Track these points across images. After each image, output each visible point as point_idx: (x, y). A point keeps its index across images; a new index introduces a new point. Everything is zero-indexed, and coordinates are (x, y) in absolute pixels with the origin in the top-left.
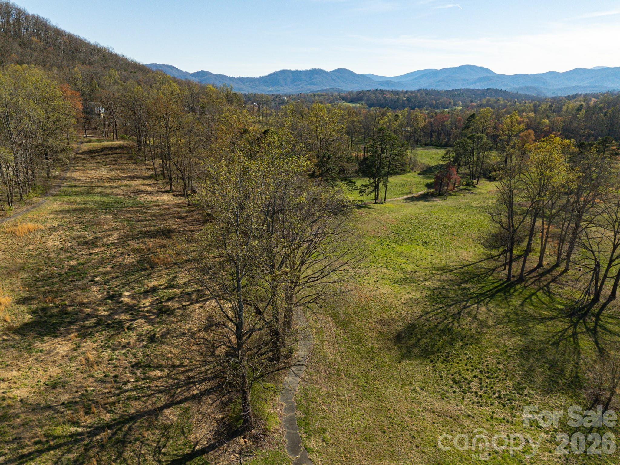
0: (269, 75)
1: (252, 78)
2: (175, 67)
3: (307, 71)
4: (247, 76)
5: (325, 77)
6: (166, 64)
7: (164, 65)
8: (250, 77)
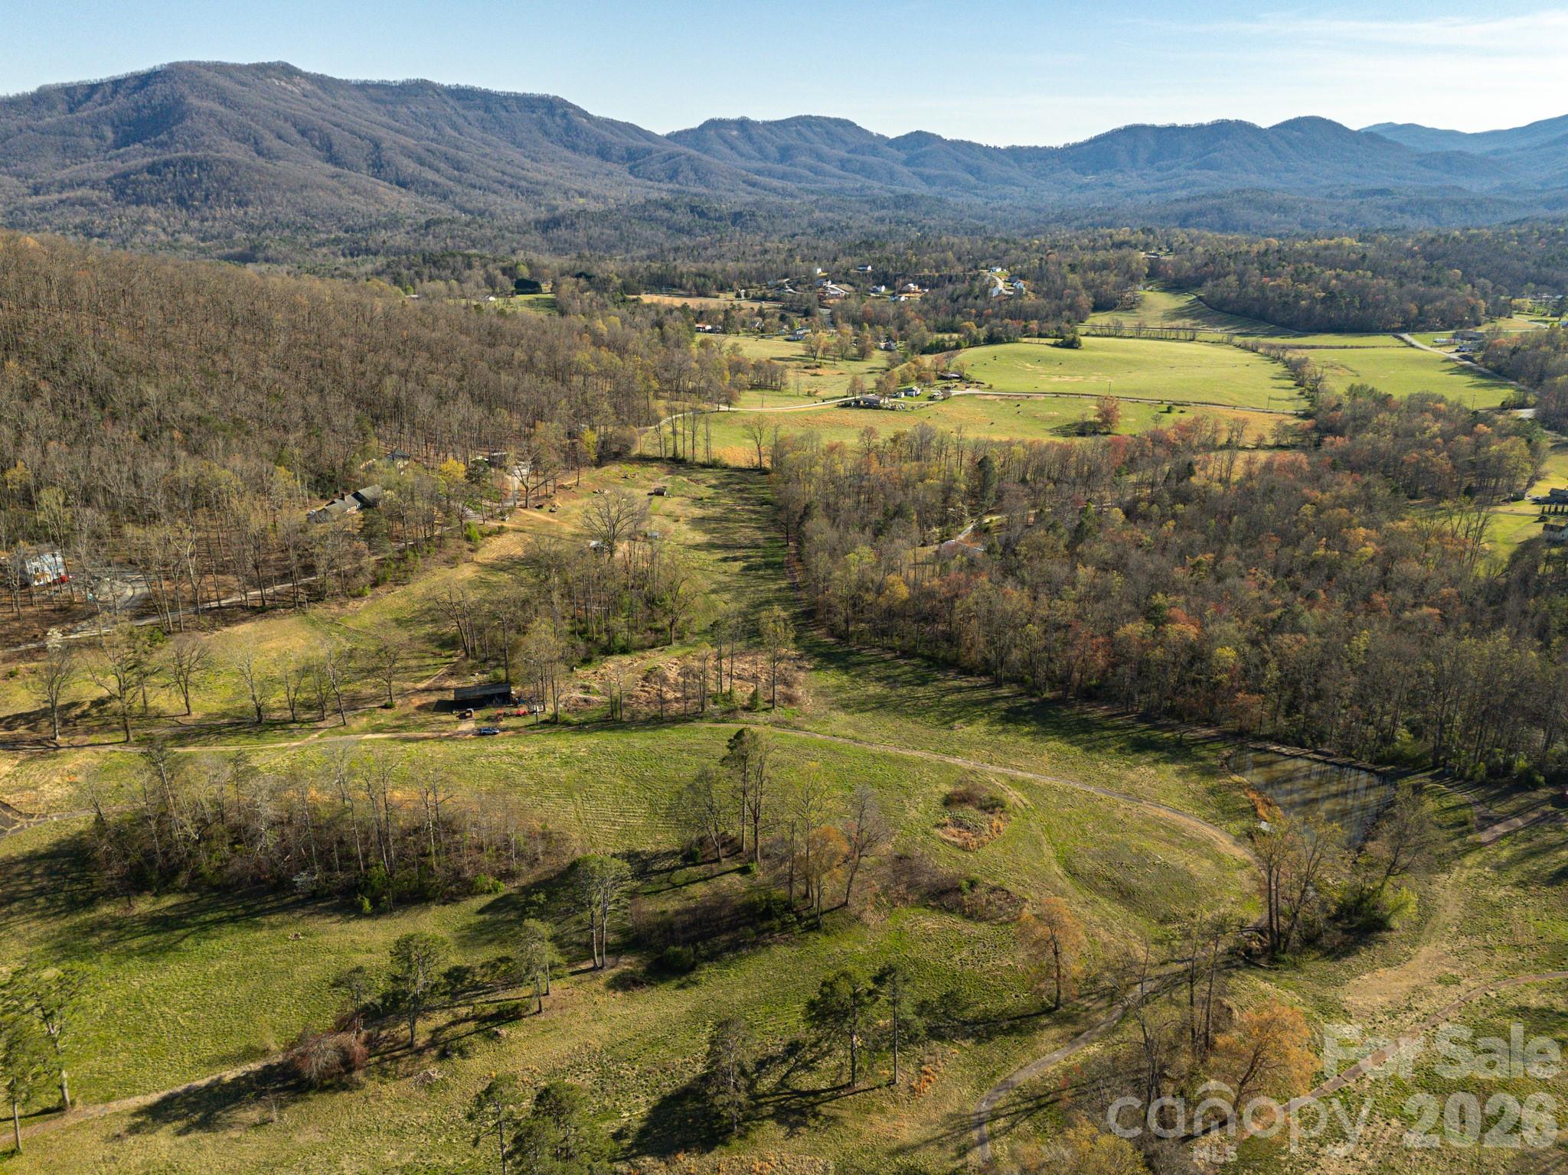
0: (1090, 142)
1: (1044, 148)
2: (852, 124)
3: (1200, 127)
4: (1033, 144)
5: (1250, 145)
6: (832, 116)
7: (828, 119)
8: (1040, 145)
